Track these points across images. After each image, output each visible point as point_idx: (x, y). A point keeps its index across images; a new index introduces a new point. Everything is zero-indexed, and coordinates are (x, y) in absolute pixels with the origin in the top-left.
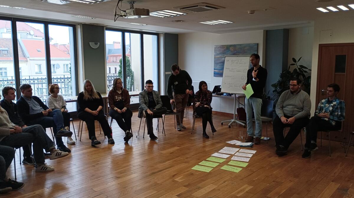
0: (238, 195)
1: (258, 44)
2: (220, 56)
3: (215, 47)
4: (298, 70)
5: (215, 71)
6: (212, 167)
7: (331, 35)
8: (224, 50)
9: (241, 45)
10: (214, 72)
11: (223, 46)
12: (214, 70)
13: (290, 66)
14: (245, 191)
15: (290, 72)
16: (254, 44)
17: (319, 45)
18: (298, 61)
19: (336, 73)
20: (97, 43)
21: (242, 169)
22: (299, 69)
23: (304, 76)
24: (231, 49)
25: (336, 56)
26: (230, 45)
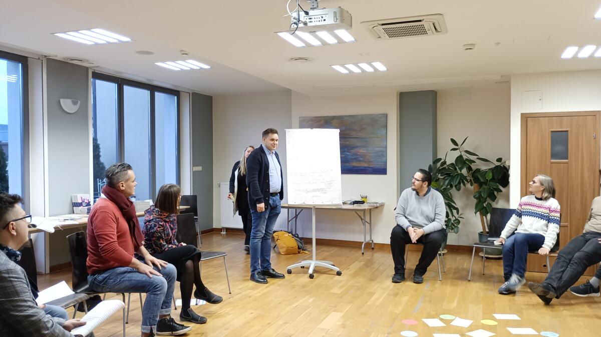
3: (301, 119)
8: (321, 125)
9: (353, 116)
11: (317, 119)
16: (380, 116)
17: (522, 114)
18: (462, 144)
19: (552, 160)
20: (77, 102)
23: (470, 169)
24: (334, 123)
25: (552, 132)
26: (333, 116)
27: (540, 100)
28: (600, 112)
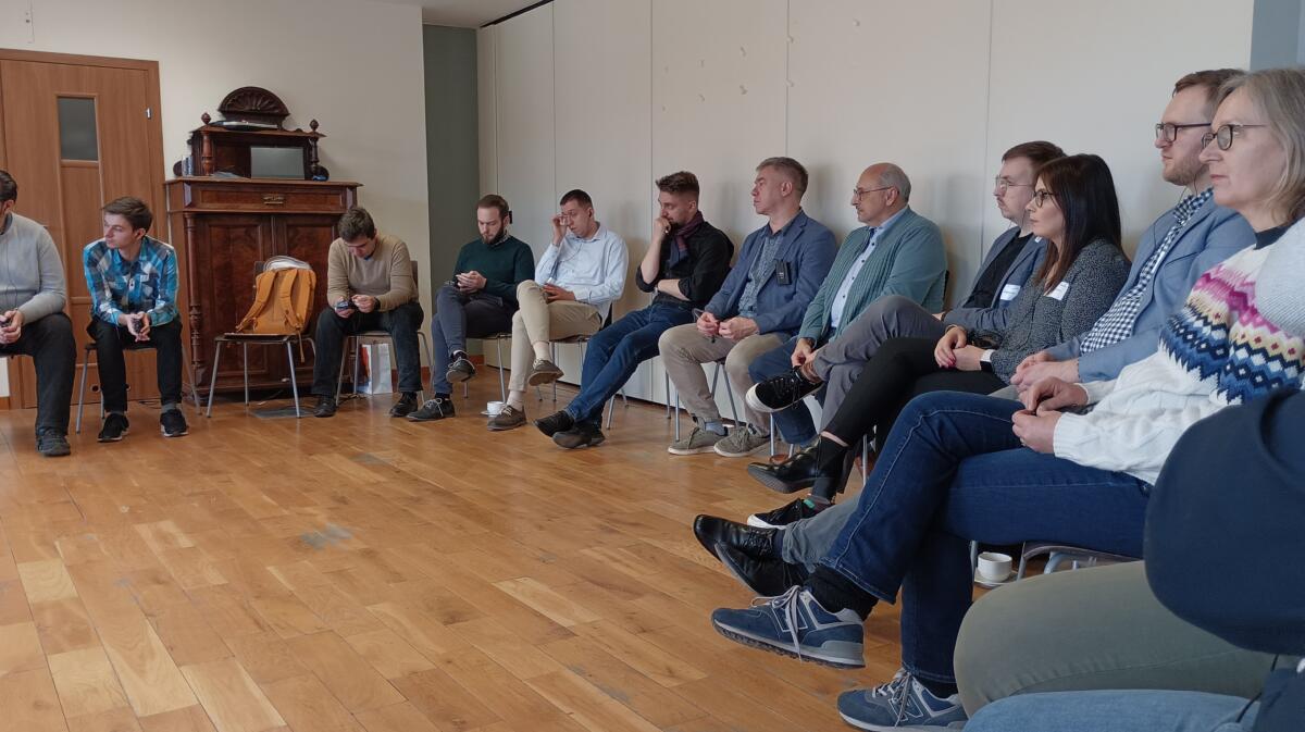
19: (66, 161)
25: (59, 97)
27: (28, 21)
28: (155, 64)
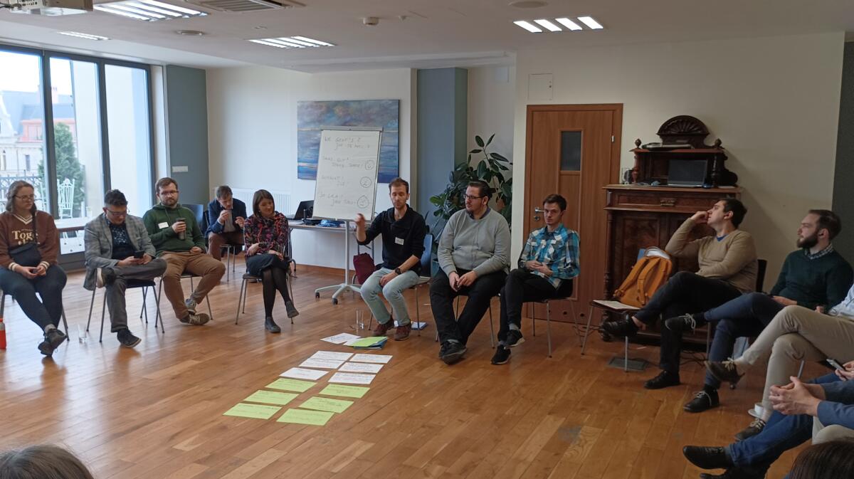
0: (335, 470)
1: (399, 102)
2: (312, 126)
3: (299, 104)
4: (488, 166)
5: (301, 164)
6: (278, 406)
7: (550, 87)
8: (322, 113)
9: (359, 102)
10: (299, 167)
11: (318, 104)
12: (299, 161)
13: (472, 154)
14: (353, 458)
15: (472, 168)
16: (390, 102)
17: (528, 106)
18: (488, 144)
19: (563, 171)
21: (352, 403)
22: (490, 161)
23: (500, 177)
24: (337, 110)
25: (563, 132)
26: (336, 101)
28: (621, 105)
